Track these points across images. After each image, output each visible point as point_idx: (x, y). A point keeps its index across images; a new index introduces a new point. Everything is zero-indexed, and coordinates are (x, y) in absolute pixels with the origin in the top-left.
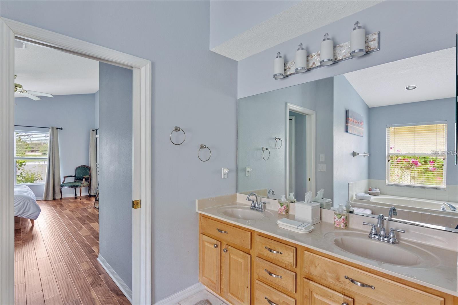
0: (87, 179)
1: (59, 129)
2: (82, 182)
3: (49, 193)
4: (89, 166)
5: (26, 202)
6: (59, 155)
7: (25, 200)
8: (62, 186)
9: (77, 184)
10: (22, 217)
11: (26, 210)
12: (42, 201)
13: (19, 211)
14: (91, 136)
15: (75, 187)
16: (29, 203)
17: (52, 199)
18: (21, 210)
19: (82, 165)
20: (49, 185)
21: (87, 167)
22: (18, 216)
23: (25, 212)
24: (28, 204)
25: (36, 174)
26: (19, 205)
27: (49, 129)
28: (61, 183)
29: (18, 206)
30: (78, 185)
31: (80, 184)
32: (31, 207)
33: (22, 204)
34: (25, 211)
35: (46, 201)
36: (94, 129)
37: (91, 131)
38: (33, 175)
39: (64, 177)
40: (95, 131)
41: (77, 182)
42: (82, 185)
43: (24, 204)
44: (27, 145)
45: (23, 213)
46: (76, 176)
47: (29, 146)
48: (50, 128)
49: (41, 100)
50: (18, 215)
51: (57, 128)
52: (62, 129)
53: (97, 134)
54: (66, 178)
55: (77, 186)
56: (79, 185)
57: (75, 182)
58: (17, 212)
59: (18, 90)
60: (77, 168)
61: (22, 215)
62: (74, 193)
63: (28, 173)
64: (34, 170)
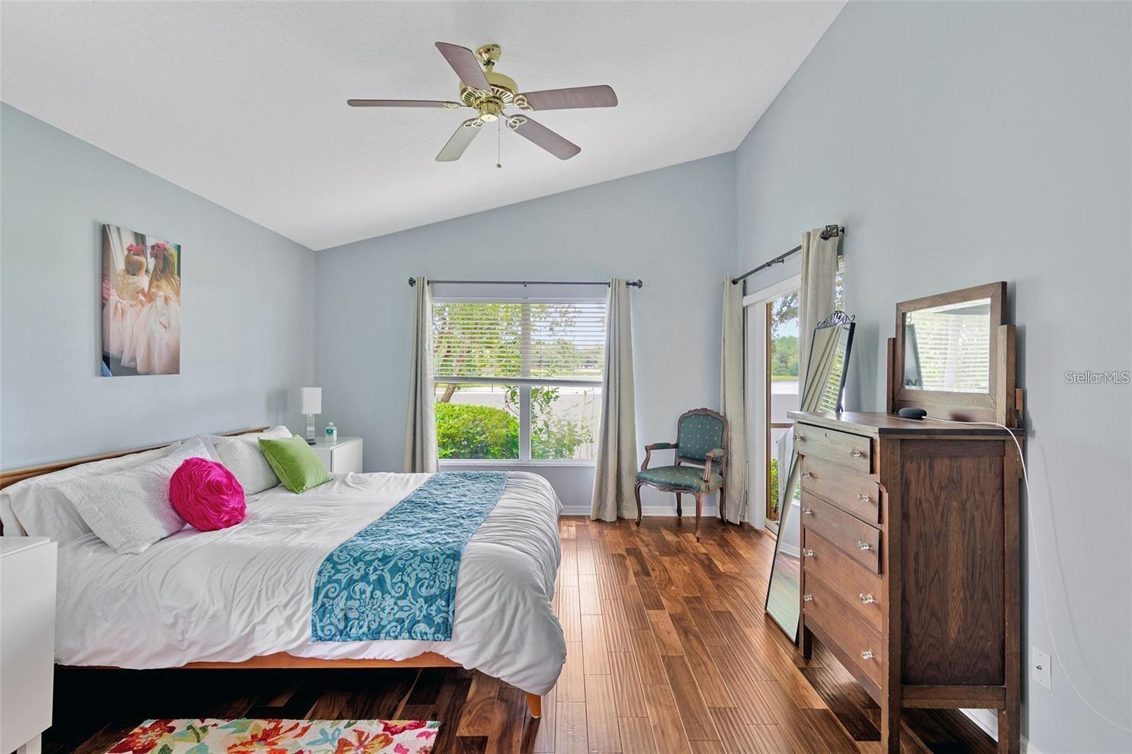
0: (715, 462)
1: (634, 284)
2: (703, 470)
3: (605, 499)
4: (722, 414)
5: (510, 598)
6: (632, 373)
7: (507, 592)
8: (640, 481)
9: (686, 480)
11: (510, 645)
12: (587, 522)
13: (483, 645)
14: (726, 300)
15: (678, 488)
16: (523, 603)
17: (614, 519)
18: (490, 640)
19: (699, 408)
20: (607, 473)
21: (716, 416)
23: (506, 654)
24: (516, 609)
25: (579, 426)
26: (486, 613)
27: (607, 286)
28: (639, 470)
29: (479, 618)
30: (688, 483)
31: (695, 482)
32: (526, 629)
33: (494, 607)
34: (505, 650)
35: (597, 523)
36: (736, 277)
37: (728, 283)
38: (573, 428)
39: (648, 449)
40: (741, 282)
41: (684, 467)
42: (703, 486)
43: (502, 610)
45: (497, 657)
46: (681, 445)
48: (609, 284)
50: (483, 665)
51: (628, 284)
52: (639, 284)
53: (744, 294)
54: (651, 451)
55: (687, 488)
56: (695, 485)
57: (677, 467)
58: (475, 648)
60: (683, 419)
61: (496, 667)
62: (672, 505)
63: (562, 423)
64: (575, 415)
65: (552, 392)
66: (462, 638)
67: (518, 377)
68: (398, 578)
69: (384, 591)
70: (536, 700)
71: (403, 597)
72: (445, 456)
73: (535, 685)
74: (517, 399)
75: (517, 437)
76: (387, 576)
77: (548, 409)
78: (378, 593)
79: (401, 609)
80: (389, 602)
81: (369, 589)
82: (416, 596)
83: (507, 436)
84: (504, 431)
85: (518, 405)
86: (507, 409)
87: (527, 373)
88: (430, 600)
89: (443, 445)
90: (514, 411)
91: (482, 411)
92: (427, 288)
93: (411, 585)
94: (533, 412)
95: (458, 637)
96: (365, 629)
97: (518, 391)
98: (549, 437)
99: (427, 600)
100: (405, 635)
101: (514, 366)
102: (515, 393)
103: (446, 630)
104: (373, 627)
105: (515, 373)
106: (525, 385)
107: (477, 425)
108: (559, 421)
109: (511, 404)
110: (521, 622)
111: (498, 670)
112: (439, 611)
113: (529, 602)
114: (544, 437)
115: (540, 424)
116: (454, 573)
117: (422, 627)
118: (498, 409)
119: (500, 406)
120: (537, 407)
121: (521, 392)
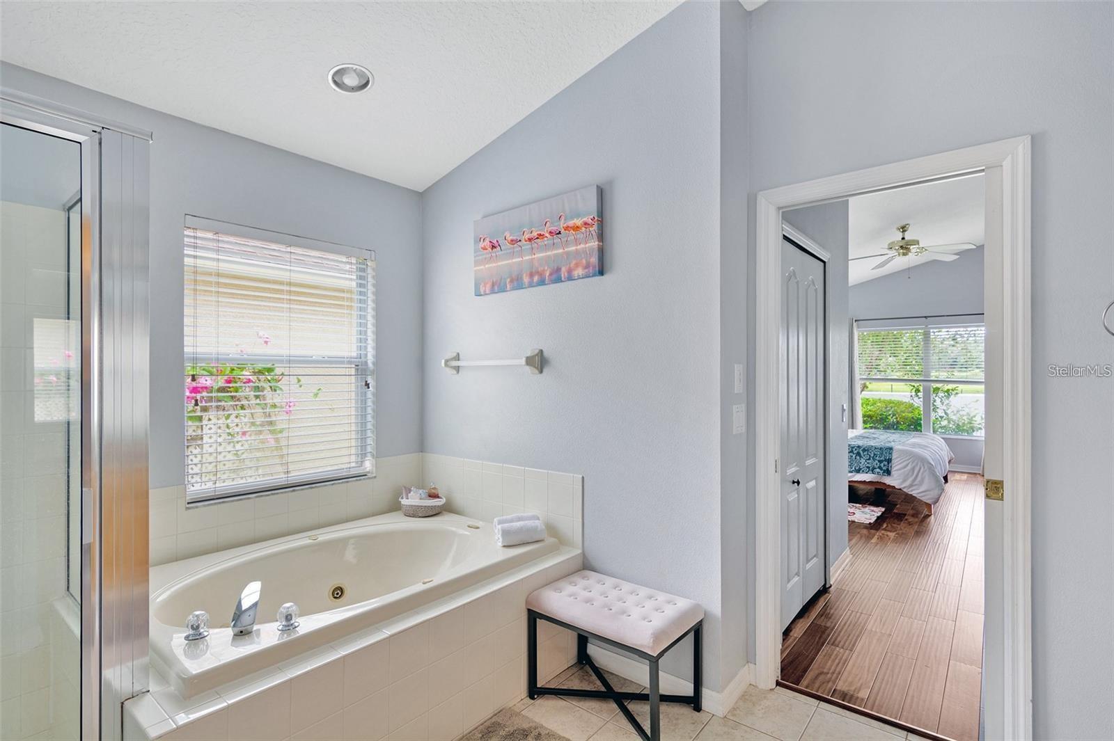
5: (917, 464)
7: (916, 462)
10: (910, 493)
12: (978, 476)
13: (904, 481)
16: (922, 468)
18: (908, 479)
22: (904, 490)
23: (916, 485)
24: (920, 468)
26: (906, 469)
29: (903, 470)
32: (925, 477)
33: (909, 468)
34: (916, 483)
38: (972, 418)
43: (913, 469)
44: (969, 354)
45: (911, 486)
47: (971, 355)
49: (958, 258)
50: (904, 488)
58: (901, 480)
59: (913, 251)
61: (910, 489)
63: (961, 413)
64: (975, 409)
65: (952, 390)
66: (895, 476)
67: (921, 378)
68: (866, 453)
69: (861, 457)
70: (929, 506)
71: (869, 459)
72: (866, 428)
73: (929, 499)
74: (920, 394)
75: (921, 419)
76: (861, 452)
77: (947, 402)
78: (858, 457)
79: (868, 463)
80: (863, 461)
81: (854, 456)
82: (874, 460)
83: (913, 418)
84: (910, 415)
85: (922, 399)
86: (912, 401)
87: (929, 375)
88: (880, 462)
89: (865, 422)
90: (918, 402)
91: (891, 402)
92: (855, 324)
93: (872, 455)
94: (934, 405)
95: (893, 476)
96: (853, 469)
97: (921, 389)
98: (949, 422)
99: (879, 461)
100: (870, 472)
101: (917, 371)
102: (919, 391)
103: (888, 472)
104: (857, 468)
105: (918, 376)
106: (925, 383)
107: (889, 410)
108: (958, 411)
109: (916, 399)
110: (922, 474)
111: (912, 491)
112: (884, 465)
113: (926, 467)
114: (944, 423)
115: (941, 413)
116: (891, 454)
117: (878, 470)
118: (904, 401)
119: (907, 400)
120: (938, 400)
121: (923, 390)
